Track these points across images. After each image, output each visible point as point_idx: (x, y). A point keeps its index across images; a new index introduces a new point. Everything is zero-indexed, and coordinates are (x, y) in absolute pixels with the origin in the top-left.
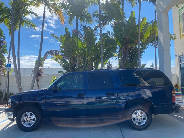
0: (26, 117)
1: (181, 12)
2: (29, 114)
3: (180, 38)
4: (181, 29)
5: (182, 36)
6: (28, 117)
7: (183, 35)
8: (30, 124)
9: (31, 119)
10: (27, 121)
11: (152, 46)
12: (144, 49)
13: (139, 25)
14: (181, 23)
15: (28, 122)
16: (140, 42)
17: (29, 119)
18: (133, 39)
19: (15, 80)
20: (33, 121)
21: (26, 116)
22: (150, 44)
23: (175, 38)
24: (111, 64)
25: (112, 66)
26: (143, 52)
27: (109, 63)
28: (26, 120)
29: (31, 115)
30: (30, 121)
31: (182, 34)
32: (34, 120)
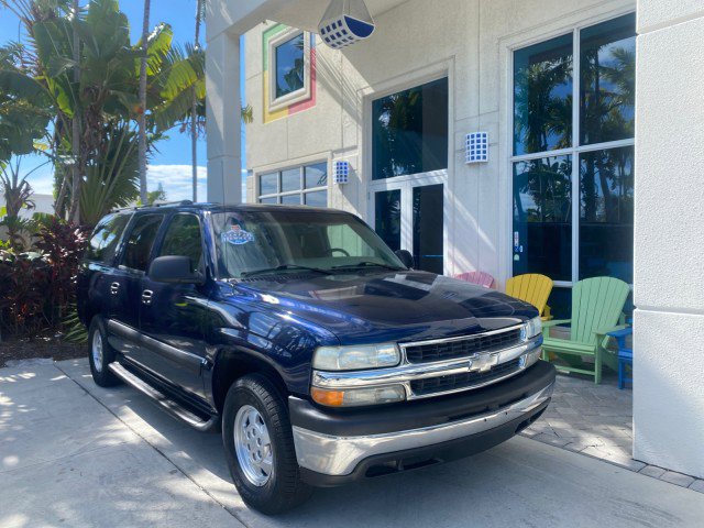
1: (269, 37)
3: (264, 121)
4: (267, 93)
5: (267, 116)
7: (271, 113)
11: (182, 130)
12: (157, 137)
13: (143, 54)
14: (267, 72)
16: (148, 112)
18: (123, 98)
22: (177, 123)
23: (251, 119)
25: (27, 189)
26: (151, 148)
27: (15, 178)
31: (267, 110)
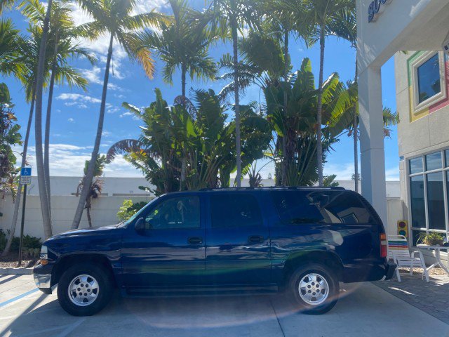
0: (79, 286)
1: (411, 62)
2: (84, 279)
3: (411, 121)
4: (412, 101)
5: (413, 116)
6: (82, 285)
7: (416, 114)
8: (85, 300)
9: (89, 290)
10: (81, 294)
11: (349, 135)
12: (332, 141)
13: (319, 91)
14: (411, 86)
15: (83, 296)
16: (323, 127)
17: (84, 290)
18: (307, 120)
19: (40, 206)
20: (93, 295)
21: (77, 282)
22: (345, 131)
23: (399, 121)
24: (258, 174)
25: (260, 178)
26: (330, 149)
27: (254, 172)
28: (78, 292)
29: (89, 280)
30: (86, 294)
31: (413, 113)
32: (95, 291)
